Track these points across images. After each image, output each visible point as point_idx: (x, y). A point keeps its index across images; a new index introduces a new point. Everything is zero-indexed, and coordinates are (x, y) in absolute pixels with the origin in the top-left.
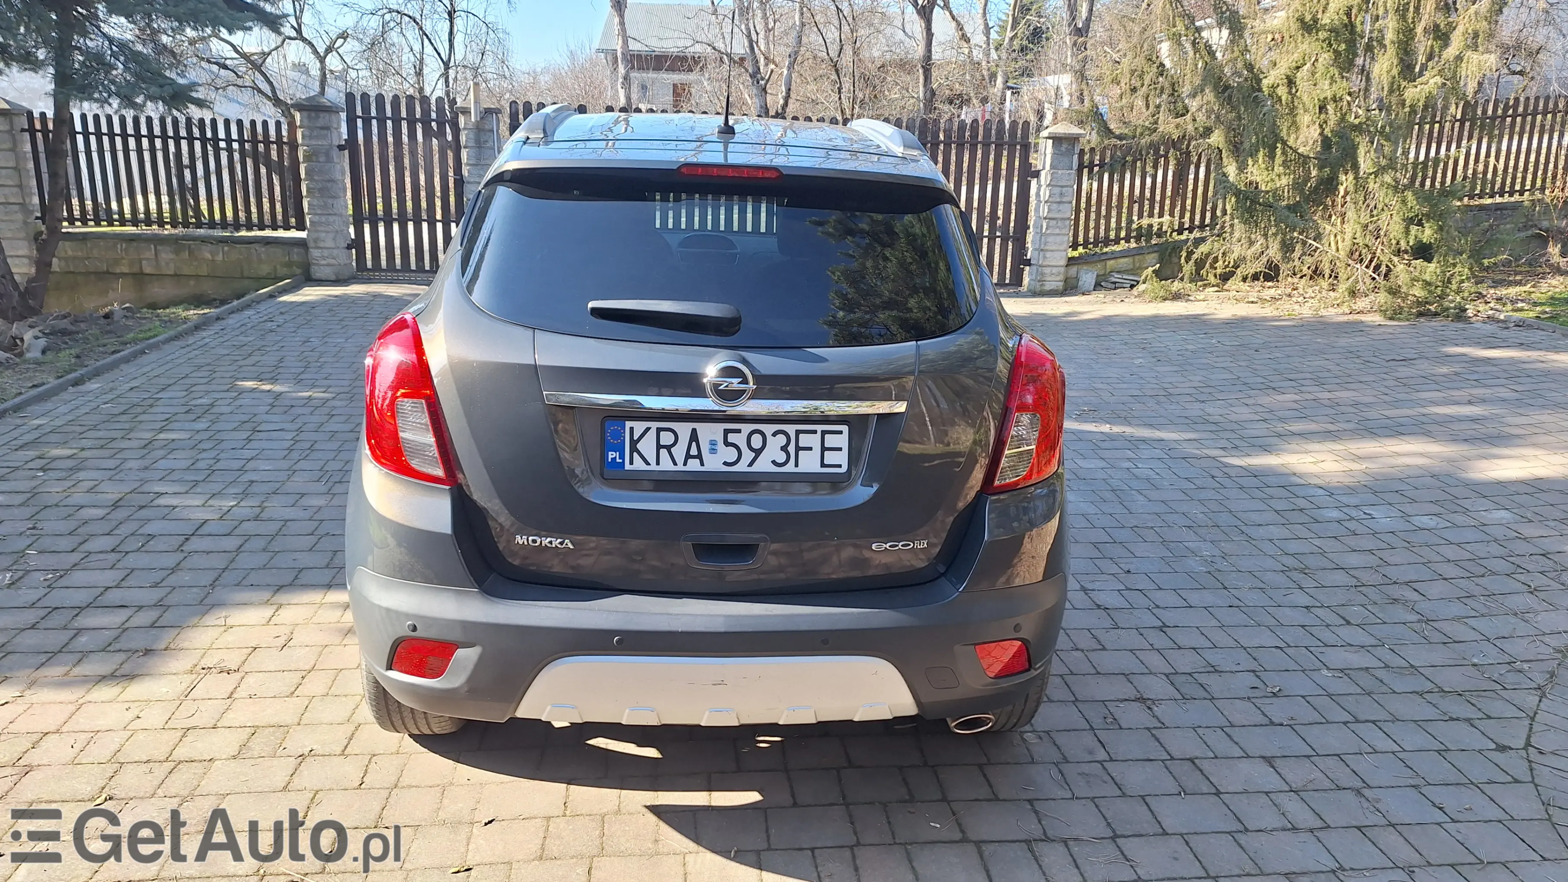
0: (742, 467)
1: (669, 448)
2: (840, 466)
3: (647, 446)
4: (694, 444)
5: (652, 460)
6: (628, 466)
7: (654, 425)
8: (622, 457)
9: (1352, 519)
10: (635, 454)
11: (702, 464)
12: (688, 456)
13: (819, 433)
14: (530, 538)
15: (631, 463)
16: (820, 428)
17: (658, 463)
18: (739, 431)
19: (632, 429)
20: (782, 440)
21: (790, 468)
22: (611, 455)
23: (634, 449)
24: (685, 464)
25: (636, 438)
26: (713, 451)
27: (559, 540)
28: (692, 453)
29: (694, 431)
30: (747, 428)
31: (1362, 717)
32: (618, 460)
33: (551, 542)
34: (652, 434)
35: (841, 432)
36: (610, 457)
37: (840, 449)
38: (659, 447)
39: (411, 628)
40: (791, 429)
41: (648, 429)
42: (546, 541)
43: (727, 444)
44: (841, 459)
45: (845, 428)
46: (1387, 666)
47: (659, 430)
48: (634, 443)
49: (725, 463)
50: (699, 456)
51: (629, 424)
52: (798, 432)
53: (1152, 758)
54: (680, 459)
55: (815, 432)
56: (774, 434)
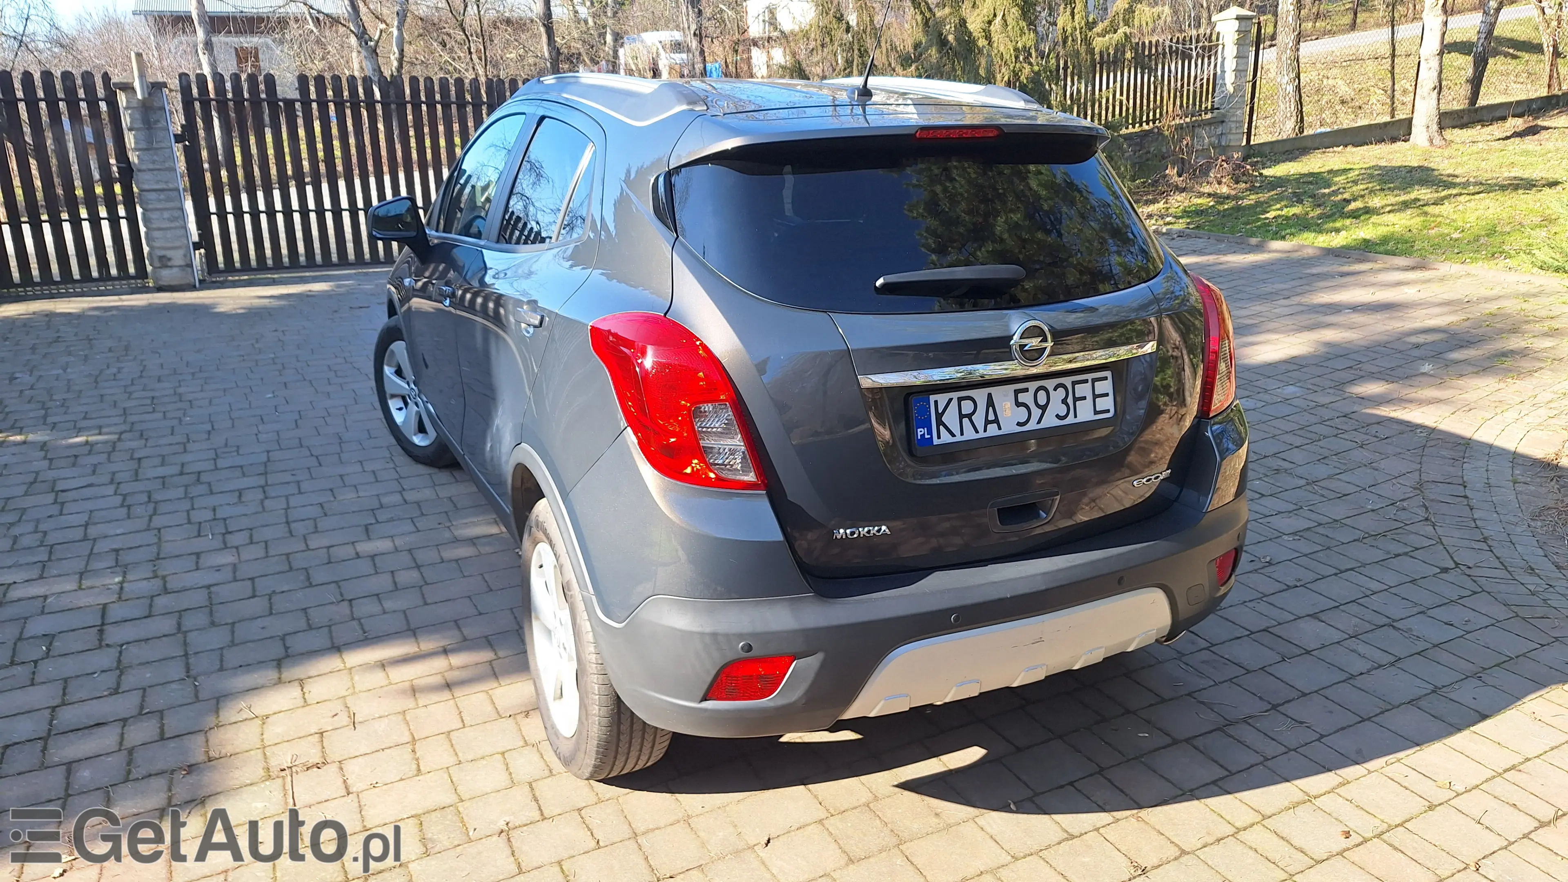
1: (969, 416)
2: (1108, 411)
3: (951, 418)
4: (991, 409)
5: (957, 431)
6: (936, 441)
7: (955, 395)
8: (930, 432)
9: (1268, 404)
10: (941, 427)
11: (1000, 428)
12: (987, 422)
13: (1090, 381)
14: (848, 531)
15: (939, 437)
16: (1090, 376)
17: (962, 434)
18: (1026, 390)
19: (936, 402)
20: (1061, 392)
21: (1070, 420)
22: (920, 432)
23: (940, 422)
24: (985, 431)
25: (940, 411)
27: (876, 528)
28: (990, 419)
29: (990, 395)
30: (1033, 386)
31: (1343, 568)
32: (927, 436)
33: (869, 532)
34: (954, 404)
35: (1106, 378)
36: (919, 434)
38: (962, 416)
39: (746, 648)
40: (1067, 381)
41: (951, 400)
42: (864, 531)
43: (1018, 404)
45: (1108, 374)
46: (1320, 524)
47: (960, 400)
48: (939, 416)
49: (1019, 424)
50: (996, 421)
51: (933, 398)
52: (1074, 383)
53: (1239, 635)
54: (980, 426)
55: (1086, 381)
56: (1055, 389)
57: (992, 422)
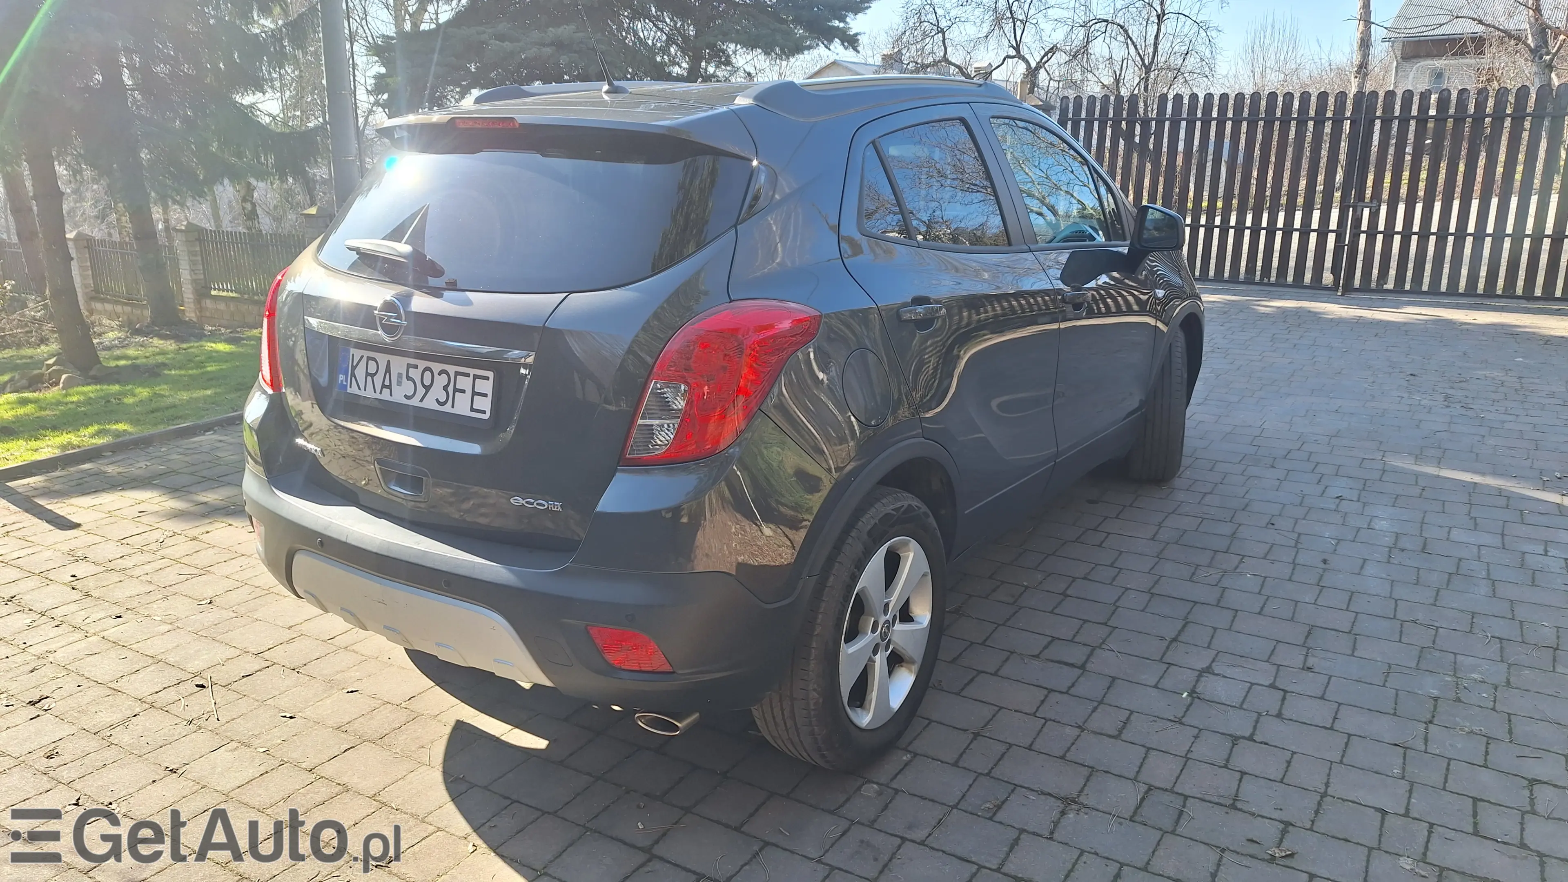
0: (415, 402)
1: (373, 375)
12: (384, 386)
21: (447, 408)
23: (353, 375)
26: (399, 383)
35: (487, 378)
37: (485, 395)
40: (452, 369)
41: (362, 357)
43: (409, 378)
44: (485, 404)
45: (490, 374)
48: (354, 368)
49: (406, 396)
50: (389, 387)
52: (457, 374)
54: (378, 387)
55: (468, 375)
56: (439, 374)
57: (387, 387)
